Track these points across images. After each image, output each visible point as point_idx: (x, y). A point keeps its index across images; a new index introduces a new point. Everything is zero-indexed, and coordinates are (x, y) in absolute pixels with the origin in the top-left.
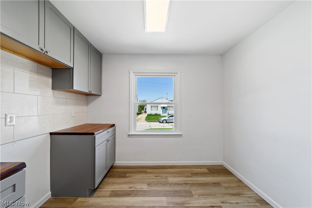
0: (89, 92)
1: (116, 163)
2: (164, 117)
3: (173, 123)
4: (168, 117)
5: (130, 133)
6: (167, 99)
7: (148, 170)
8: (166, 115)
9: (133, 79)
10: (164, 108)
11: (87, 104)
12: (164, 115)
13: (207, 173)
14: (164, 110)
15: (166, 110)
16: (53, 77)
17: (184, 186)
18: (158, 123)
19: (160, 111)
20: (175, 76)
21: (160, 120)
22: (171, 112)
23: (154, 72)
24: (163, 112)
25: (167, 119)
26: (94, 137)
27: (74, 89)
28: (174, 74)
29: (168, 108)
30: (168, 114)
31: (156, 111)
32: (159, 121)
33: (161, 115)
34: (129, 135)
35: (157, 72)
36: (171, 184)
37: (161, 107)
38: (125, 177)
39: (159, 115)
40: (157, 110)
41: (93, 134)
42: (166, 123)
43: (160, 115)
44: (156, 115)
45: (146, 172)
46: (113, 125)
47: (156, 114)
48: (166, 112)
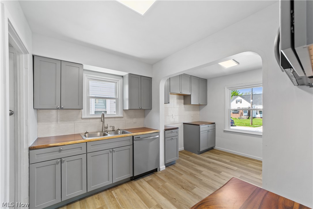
1: (216, 148)
5: (225, 130)
7: (236, 157)
11: (200, 110)
16: (184, 99)
26: (200, 127)
27: (192, 104)
34: (224, 131)
38: (219, 154)
41: (199, 125)
45: (234, 157)
46: (214, 123)
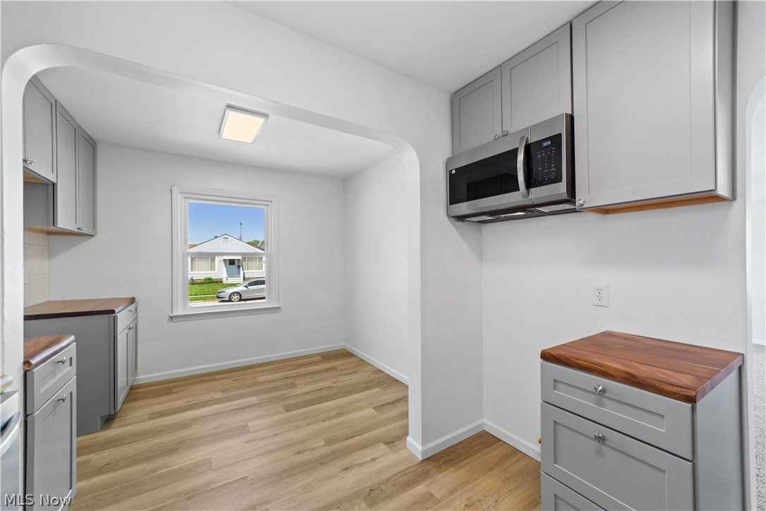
0: (77, 230)
1: (139, 379)
2: (235, 285)
3: (264, 298)
4: (246, 287)
5: (175, 314)
6: (240, 239)
8: (240, 280)
9: (181, 204)
10: (232, 262)
11: (50, 254)
12: (231, 280)
13: (320, 361)
14: (234, 267)
15: (239, 267)
17: (285, 380)
18: (216, 303)
19: (220, 272)
20: (268, 205)
21: (222, 295)
22: (253, 272)
23: (228, 195)
24: (230, 275)
25: (243, 291)
26: (115, 319)
27: (59, 226)
28: (267, 203)
29: (245, 264)
30: (244, 278)
31: (210, 272)
32: (218, 297)
33: (225, 281)
34: (171, 318)
35: (232, 196)
36: (262, 383)
37: (225, 260)
39: (217, 282)
40: (213, 268)
42: (241, 300)
43: (222, 282)
44: (209, 281)
46: (133, 300)
47: (210, 279)
48: (239, 273)
